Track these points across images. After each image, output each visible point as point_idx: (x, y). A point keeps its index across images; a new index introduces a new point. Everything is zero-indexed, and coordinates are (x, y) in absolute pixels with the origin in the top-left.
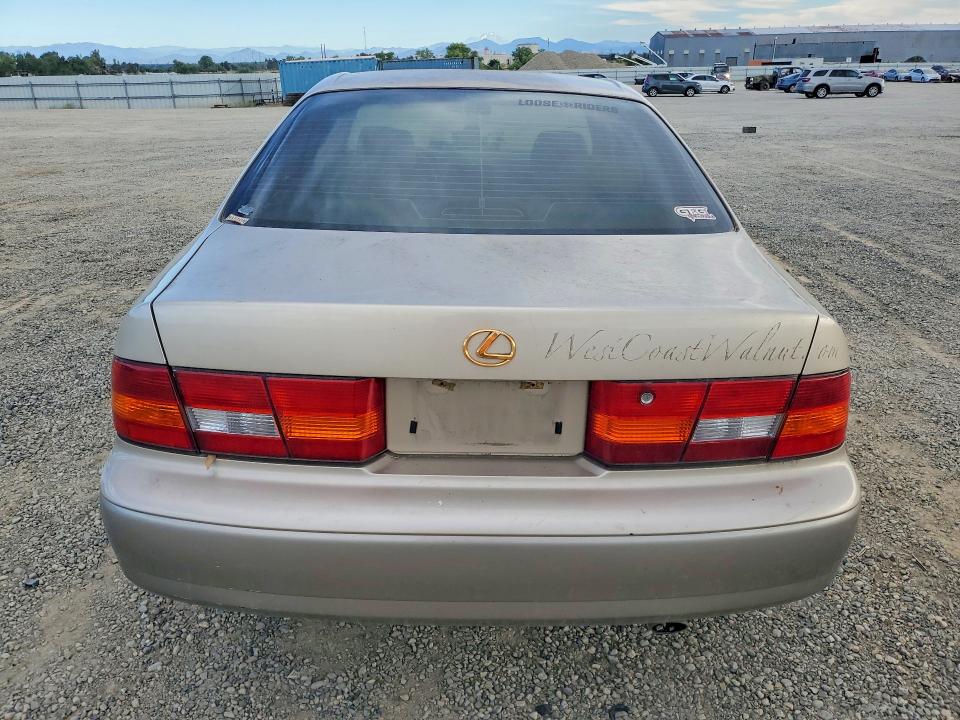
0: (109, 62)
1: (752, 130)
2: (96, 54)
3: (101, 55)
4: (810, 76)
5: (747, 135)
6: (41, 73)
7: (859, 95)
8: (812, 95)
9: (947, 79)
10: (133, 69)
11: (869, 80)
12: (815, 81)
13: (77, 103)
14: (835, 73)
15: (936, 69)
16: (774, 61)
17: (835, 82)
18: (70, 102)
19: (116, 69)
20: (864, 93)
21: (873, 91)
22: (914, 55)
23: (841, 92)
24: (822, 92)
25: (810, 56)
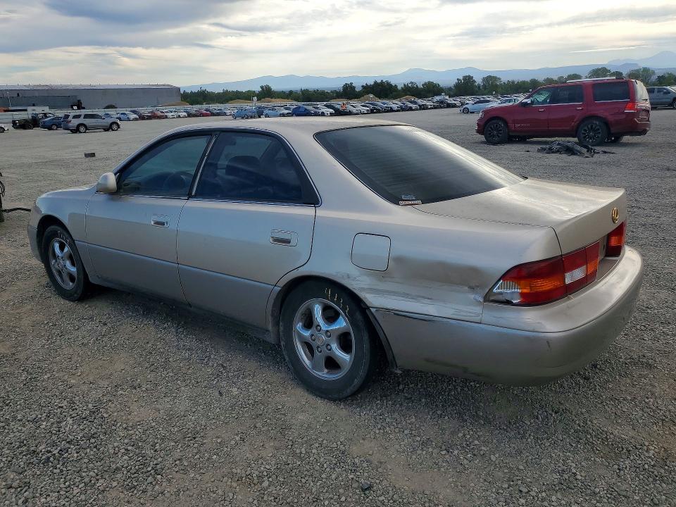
1: (93, 155)
4: (70, 118)
5: (87, 159)
7: (107, 130)
8: (76, 130)
9: (142, 118)
11: (109, 121)
12: (75, 122)
14: (86, 116)
15: (134, 112)
16: (11, 108)
17: (88, 122)
20: (108, 128)
21: (115, 127)
22: (106, 105)
23: (95, 128)
24: (82, 129)
25: (34, 105)
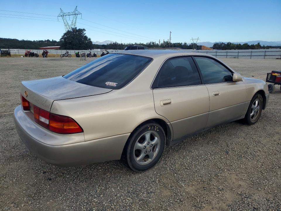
0: (262, 46)
2: (259, 44)
3: (260, 44)
6: (242, 49)
10: (268, 47)
13: (237, 57)
18: (235, 56)
19: (264, 47)
